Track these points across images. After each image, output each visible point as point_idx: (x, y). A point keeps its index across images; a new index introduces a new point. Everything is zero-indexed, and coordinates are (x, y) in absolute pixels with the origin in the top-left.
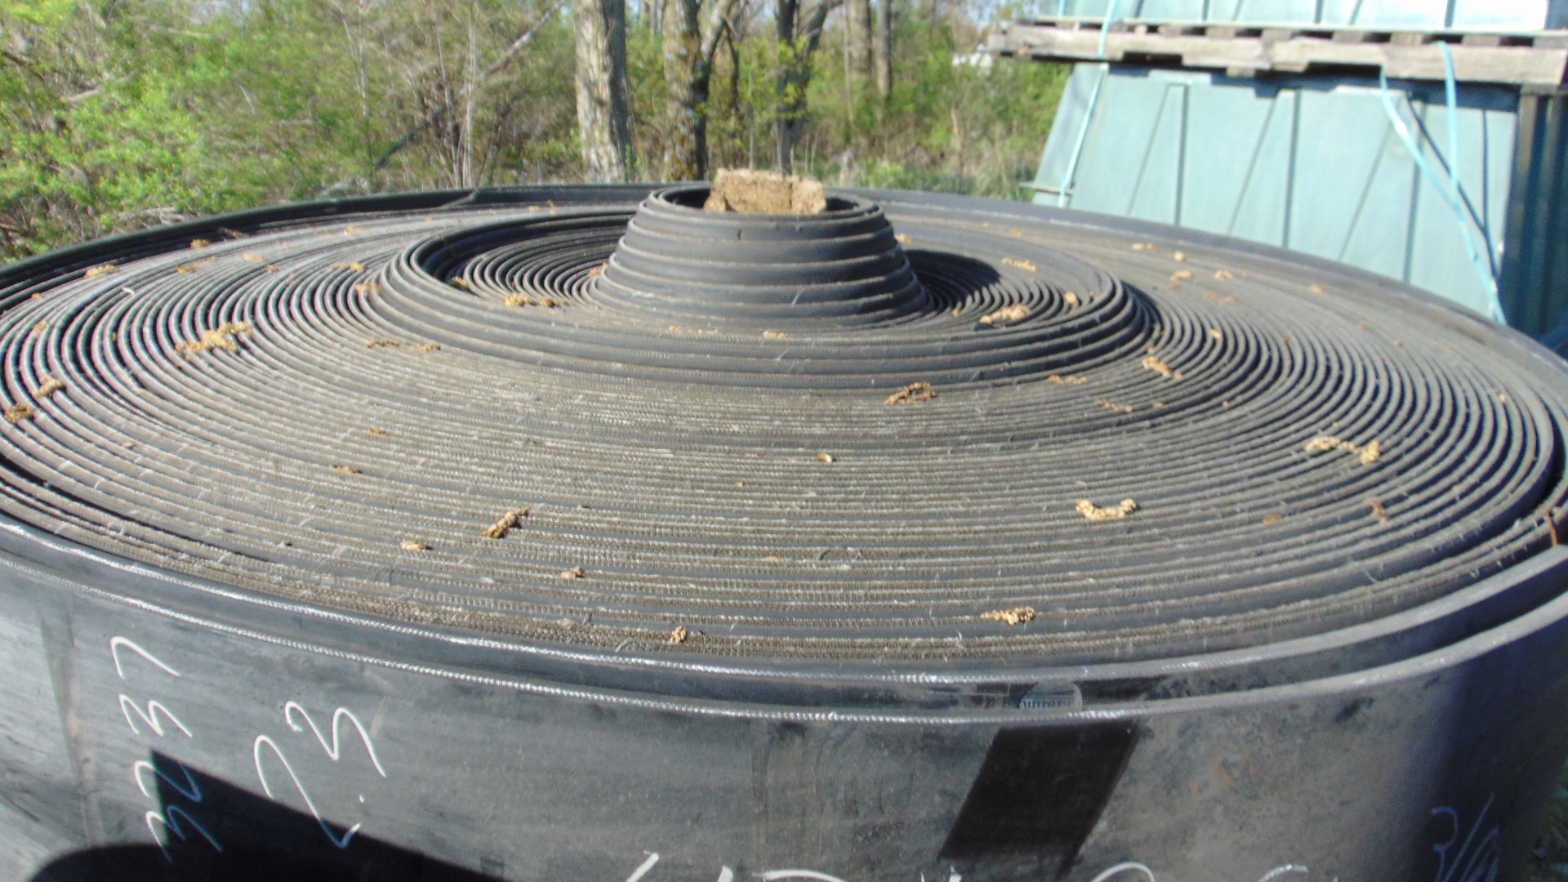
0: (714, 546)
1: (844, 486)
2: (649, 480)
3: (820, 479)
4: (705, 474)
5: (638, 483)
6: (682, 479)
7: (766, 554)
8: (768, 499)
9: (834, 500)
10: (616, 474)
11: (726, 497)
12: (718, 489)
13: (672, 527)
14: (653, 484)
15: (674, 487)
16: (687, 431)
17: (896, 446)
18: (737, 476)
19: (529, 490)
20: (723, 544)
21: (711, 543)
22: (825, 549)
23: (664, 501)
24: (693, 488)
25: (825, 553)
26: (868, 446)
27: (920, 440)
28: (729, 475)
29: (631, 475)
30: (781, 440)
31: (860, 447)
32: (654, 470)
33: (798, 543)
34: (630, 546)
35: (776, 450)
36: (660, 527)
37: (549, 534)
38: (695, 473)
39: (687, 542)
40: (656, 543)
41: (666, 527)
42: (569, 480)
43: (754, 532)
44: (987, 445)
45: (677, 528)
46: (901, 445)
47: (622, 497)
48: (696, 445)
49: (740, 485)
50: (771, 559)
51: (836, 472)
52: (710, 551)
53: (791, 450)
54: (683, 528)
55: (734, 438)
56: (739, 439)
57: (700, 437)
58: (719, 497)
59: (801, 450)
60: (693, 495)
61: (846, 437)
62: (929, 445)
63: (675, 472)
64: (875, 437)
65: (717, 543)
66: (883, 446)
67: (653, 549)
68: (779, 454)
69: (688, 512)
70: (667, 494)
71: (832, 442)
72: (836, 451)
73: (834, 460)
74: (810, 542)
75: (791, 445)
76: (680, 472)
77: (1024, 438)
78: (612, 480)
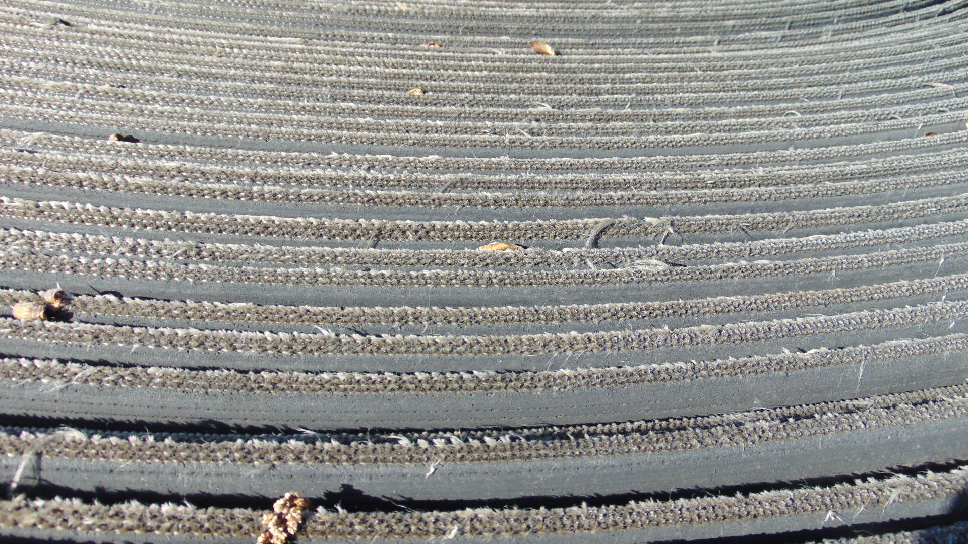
0: (376, 222)
1: (591, 93)
2: (256, 85)
3: (549, 81)
4: (356, 74)
5: (235, 92)
6: (316, 84)
7: (484, 237)
8: (468, 116)
9: (583, 118)
10: (198, 75)
11: (395, 114)
12: (380, 100)
13: (288, 179)
14: (263, 93)
15: (299, 97)
16: (328, 10)
17: (640, 33)
18: (410, 77)
19: (17, 106)
20: (392, 216)
21: (368, 215)
22: (603, 221)
23: (281, 123)
24: (334, 99)
25: (603, 231)
26: (602, 34)
27: (674, 25)
28: (396, 76)
29: (225, 78)
30: (474, 23)
31: (590, 34)
32: (268, 69)
33: (545, 209)
34: (193, 225)
35: (468, 38)
36: (265, 180)
37: (18, 202)
38: (339, 73)
39: (318, 214)
40: (252, 219)
41: (276, 180)
42: (107, 87)
43: (453, 185)
44: (764, 34)
45: (299, 181)
46: (648, 33)
47: (201, 118)
48: (343, 31)
49: (418, 92)
50: (494, 248)
51: (569, 70)
52: (366, 232)
53: (490, 39)
54: (310, 181)
55: (402, 21)
56: (409, 22)
57: (349, 18)
58: (381, 114)
59: (504, 38)
60: (332, 112)
61: (567, 19)
62: (687, 32)
63: (303, 71)
64: (609, 20)
65: (381, 215)
66: (624, 34)
67: (245, 232)
68: (473, 44)
69: (323, 144)
70: (287, 111)
71: (549, 26)
72: (556, 40)
73: (557, 54)
74: (570, 208)
75: (488, 31)
76: (311, 72)
77: (806, 24)
78: (188, 87)
